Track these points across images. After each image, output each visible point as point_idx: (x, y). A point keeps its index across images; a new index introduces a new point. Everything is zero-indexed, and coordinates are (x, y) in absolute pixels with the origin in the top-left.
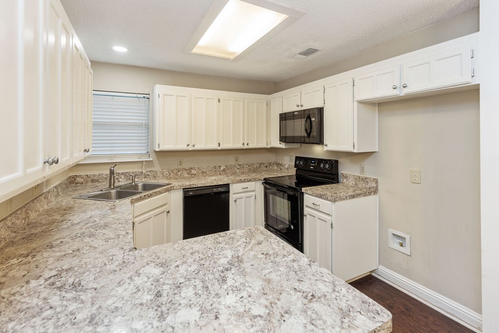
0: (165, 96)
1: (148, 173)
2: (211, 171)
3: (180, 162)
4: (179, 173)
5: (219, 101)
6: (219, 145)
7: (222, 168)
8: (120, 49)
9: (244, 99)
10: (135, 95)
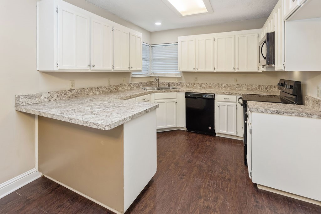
0: (182, 42)
1: (179, 83)
2: (215, 86)
3: (196, 79)
4: (195, 85)
5: (214, 40)
6: (215, 69)
7: (223, 85)
8: (158, 24)
9: (235, 36)
10: (173, 44)
